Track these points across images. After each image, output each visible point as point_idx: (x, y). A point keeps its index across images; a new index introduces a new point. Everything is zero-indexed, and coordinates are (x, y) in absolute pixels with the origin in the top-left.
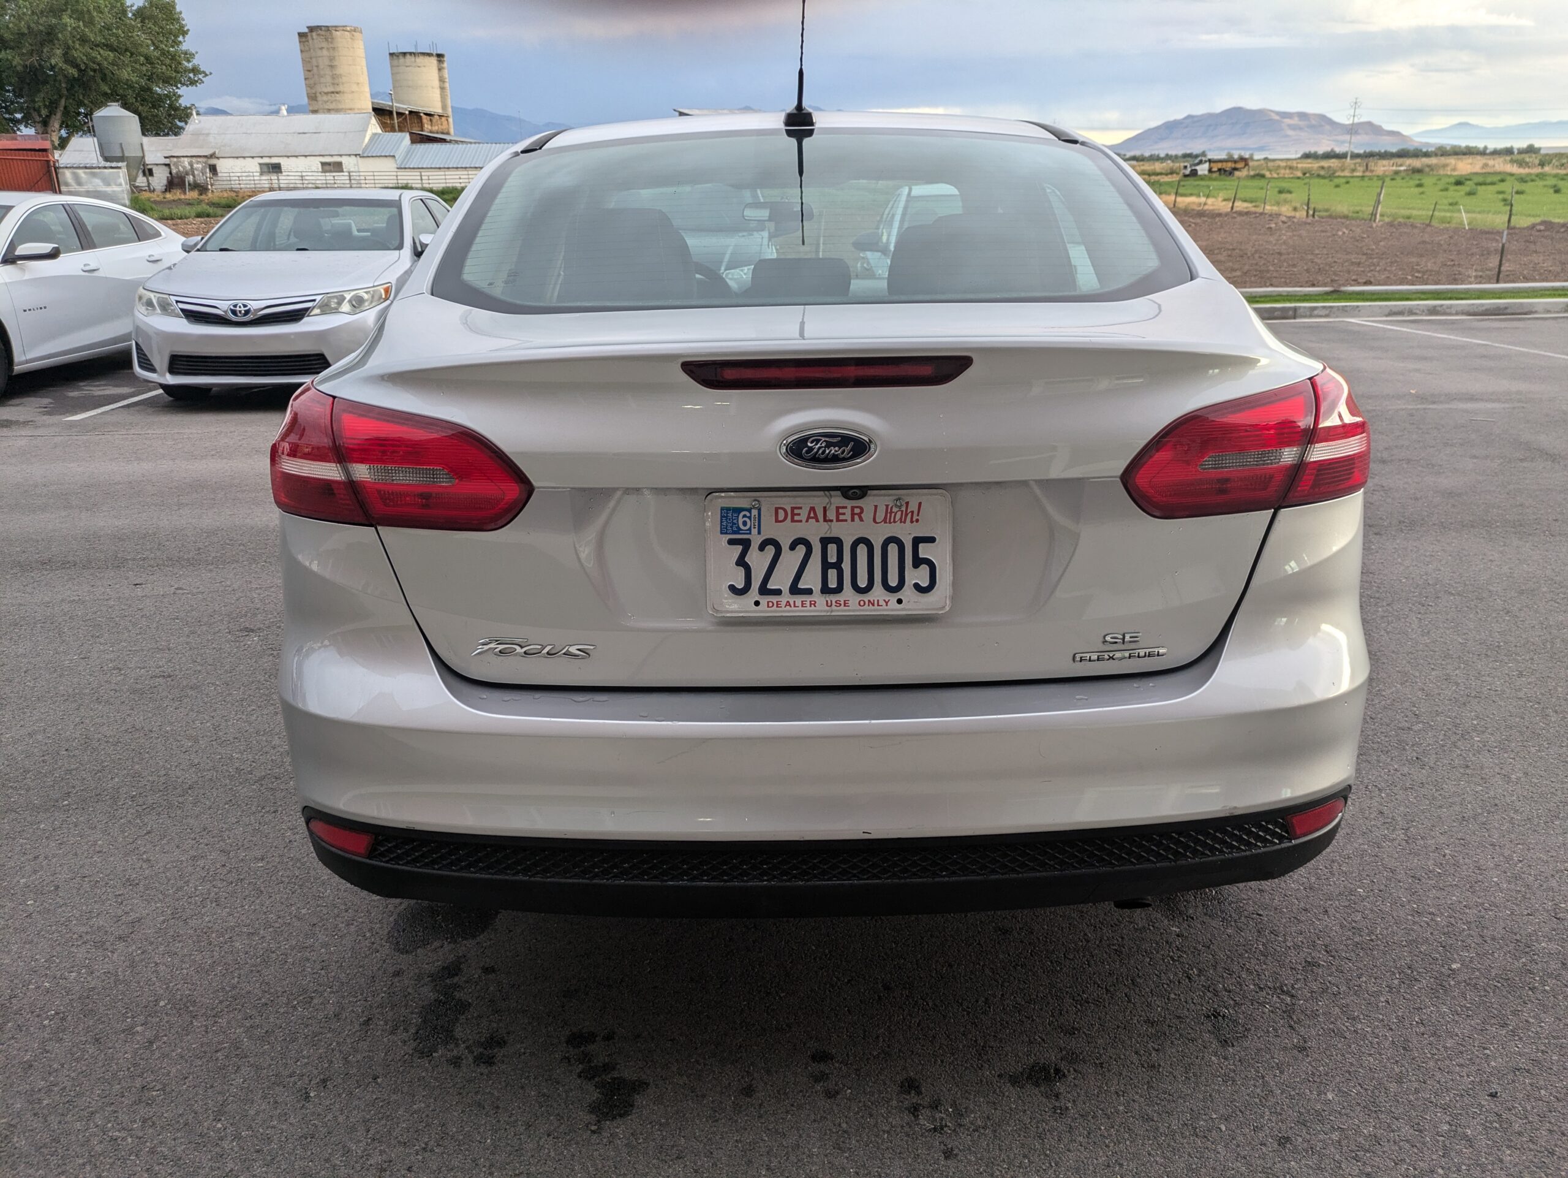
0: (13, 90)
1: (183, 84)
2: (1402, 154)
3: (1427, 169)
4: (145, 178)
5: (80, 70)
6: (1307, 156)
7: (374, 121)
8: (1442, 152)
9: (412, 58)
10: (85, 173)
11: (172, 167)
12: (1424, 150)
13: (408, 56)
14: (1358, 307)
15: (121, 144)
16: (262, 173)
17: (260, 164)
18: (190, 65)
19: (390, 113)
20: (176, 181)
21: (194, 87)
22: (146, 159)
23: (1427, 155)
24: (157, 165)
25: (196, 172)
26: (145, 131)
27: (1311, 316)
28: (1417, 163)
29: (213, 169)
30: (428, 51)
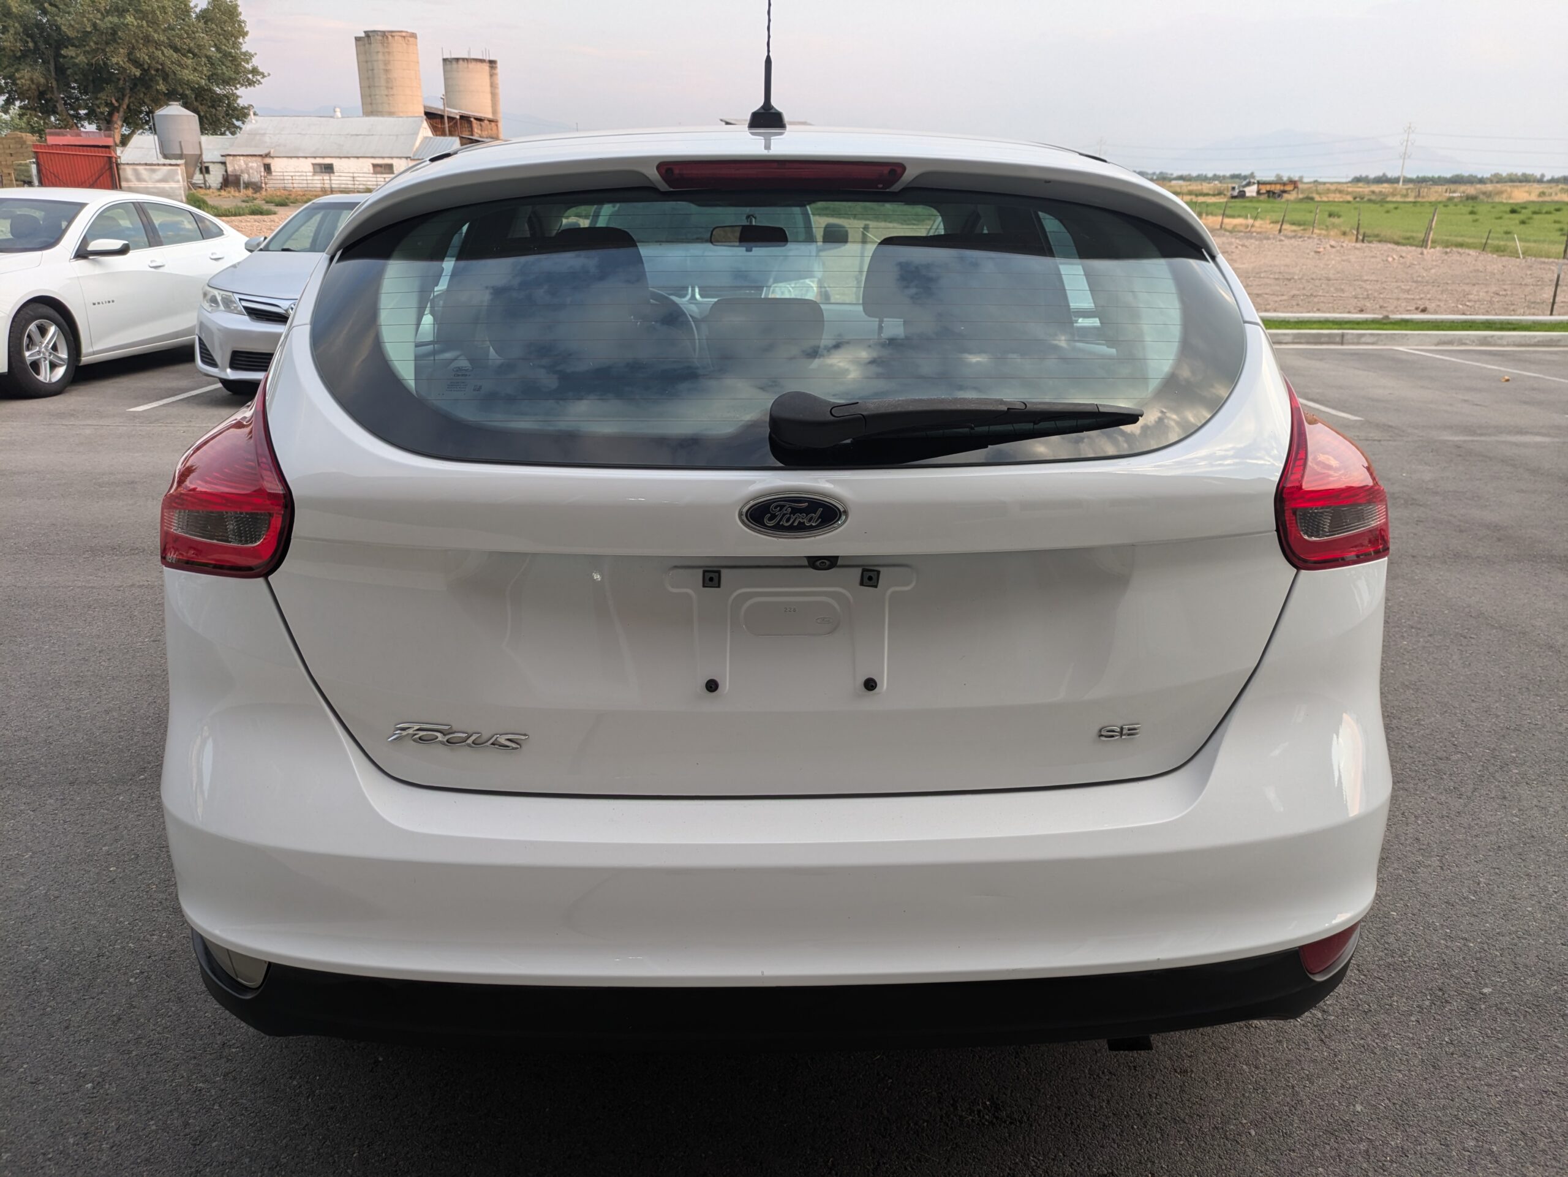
0: (79, 87)
1: (242, 85)
2: (1457, 180)
3: (1481, 197)
4: (201, 176)
5: (143, 70)
6: (1357, 180)
7: (425, 124)
8: (1497, 179)
9: (465, 64)
10: (145, 169)
11: (228, 165)
12: (1480, 176)
13: (461, 62)
14: (1406, 335)
15: (180, 142)
16: (315, 173)
17: (314, 165)
18: (249, 67)
19: (442, 117)
20: (230, 178)
21: (252, 88)
22: (204, 156)
23: (1481, 181)
24: (213, 163)
25: (251, 171)
26: (203, 130)
27: (1358, 343)
28: (1471, 190)
29: (268, 168)
30: (480, 57)
